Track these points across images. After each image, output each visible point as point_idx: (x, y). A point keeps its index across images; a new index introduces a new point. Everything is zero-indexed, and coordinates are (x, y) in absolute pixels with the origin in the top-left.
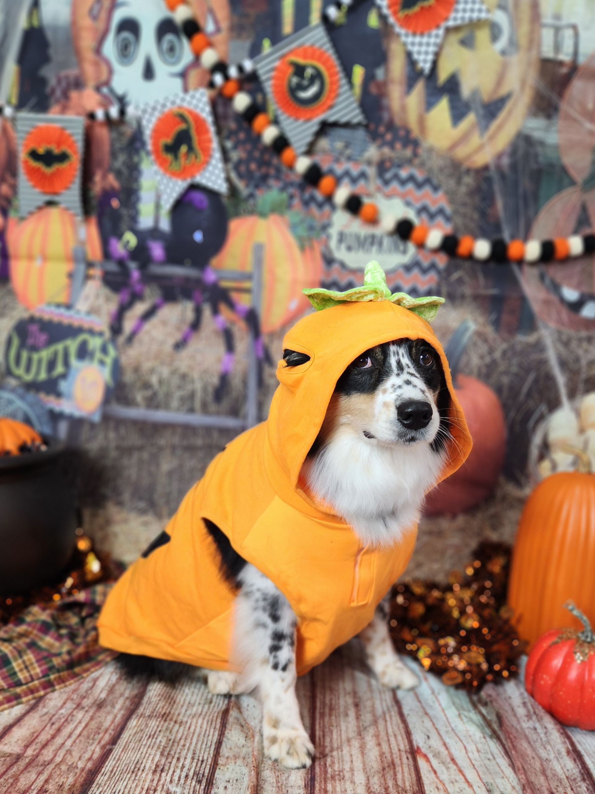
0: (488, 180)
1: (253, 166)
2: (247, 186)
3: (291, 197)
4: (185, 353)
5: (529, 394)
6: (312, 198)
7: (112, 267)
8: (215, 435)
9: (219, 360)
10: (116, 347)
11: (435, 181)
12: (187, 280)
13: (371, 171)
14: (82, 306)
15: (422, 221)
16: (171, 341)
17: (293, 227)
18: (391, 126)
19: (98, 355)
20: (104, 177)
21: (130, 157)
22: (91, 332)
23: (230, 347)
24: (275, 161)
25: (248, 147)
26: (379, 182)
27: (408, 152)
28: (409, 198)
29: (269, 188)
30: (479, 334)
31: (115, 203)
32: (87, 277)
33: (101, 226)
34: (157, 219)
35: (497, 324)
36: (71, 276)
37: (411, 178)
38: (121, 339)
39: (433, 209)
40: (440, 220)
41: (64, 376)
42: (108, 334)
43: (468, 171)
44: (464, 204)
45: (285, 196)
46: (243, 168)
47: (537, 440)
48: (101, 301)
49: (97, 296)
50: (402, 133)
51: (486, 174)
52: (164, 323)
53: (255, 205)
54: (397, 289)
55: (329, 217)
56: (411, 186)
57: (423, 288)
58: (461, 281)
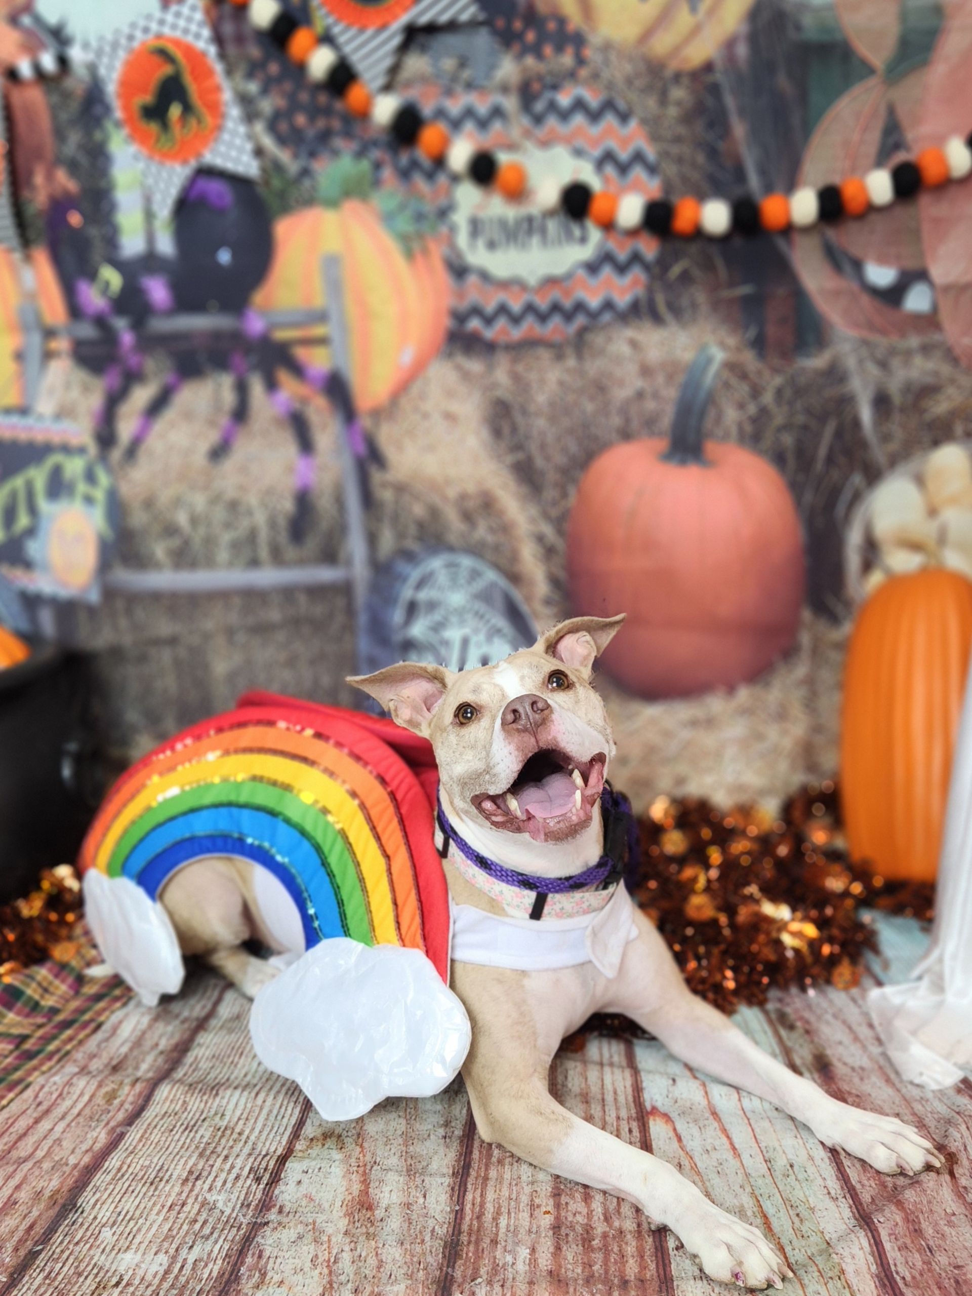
0: (713, 90)
1: (301, 120)
2: (296, 156)
3: (377, 166)
4: (230, 465)
5: (830, 460)
6: (415, 164)
7: (87, 331)
8: (302, 599)
9: (290, 470)
10: (110, 470)
11: (621, 105)
12: (217, 335)
13: (510, 103)
14: (45, 406)
15: (606, 180)
16: (204, 446)
17: (388, 218)
18: (532, 18)
19: (82, 488)
20: (50, 176)
21: (88, 133)
22: (66, 449)
23: (306, 444)
24: (338, 106)
25: (288, 86)
26: (525, 121)
27: (567, 59)
28: (580, 143)
29: (335, 153)
30: (731, 366)
31: (75, 219)
32: (48, 355)
33: (57, 260)
34: (150, 238)
35: (759, 344)
36: (19, 356)
37: (579, 105)
38: (116, 454)
39: (624, 155)
40: (638, 172)
41: (31, 532)
42: (93, 449)
43: (677, 77)
44: (678, 140)
45: (365, 165)
46: (283, 127)
47: (854, 538)
48: (75, 393)
49: (68, 386)
50: (552, 26)
51: (709, 79)
52: (188, 416)
53: (314, 188)
54: (580, 307)
55: (449, 193)
56: (579, 120)
57: (623, 300)
58: (686, 278)
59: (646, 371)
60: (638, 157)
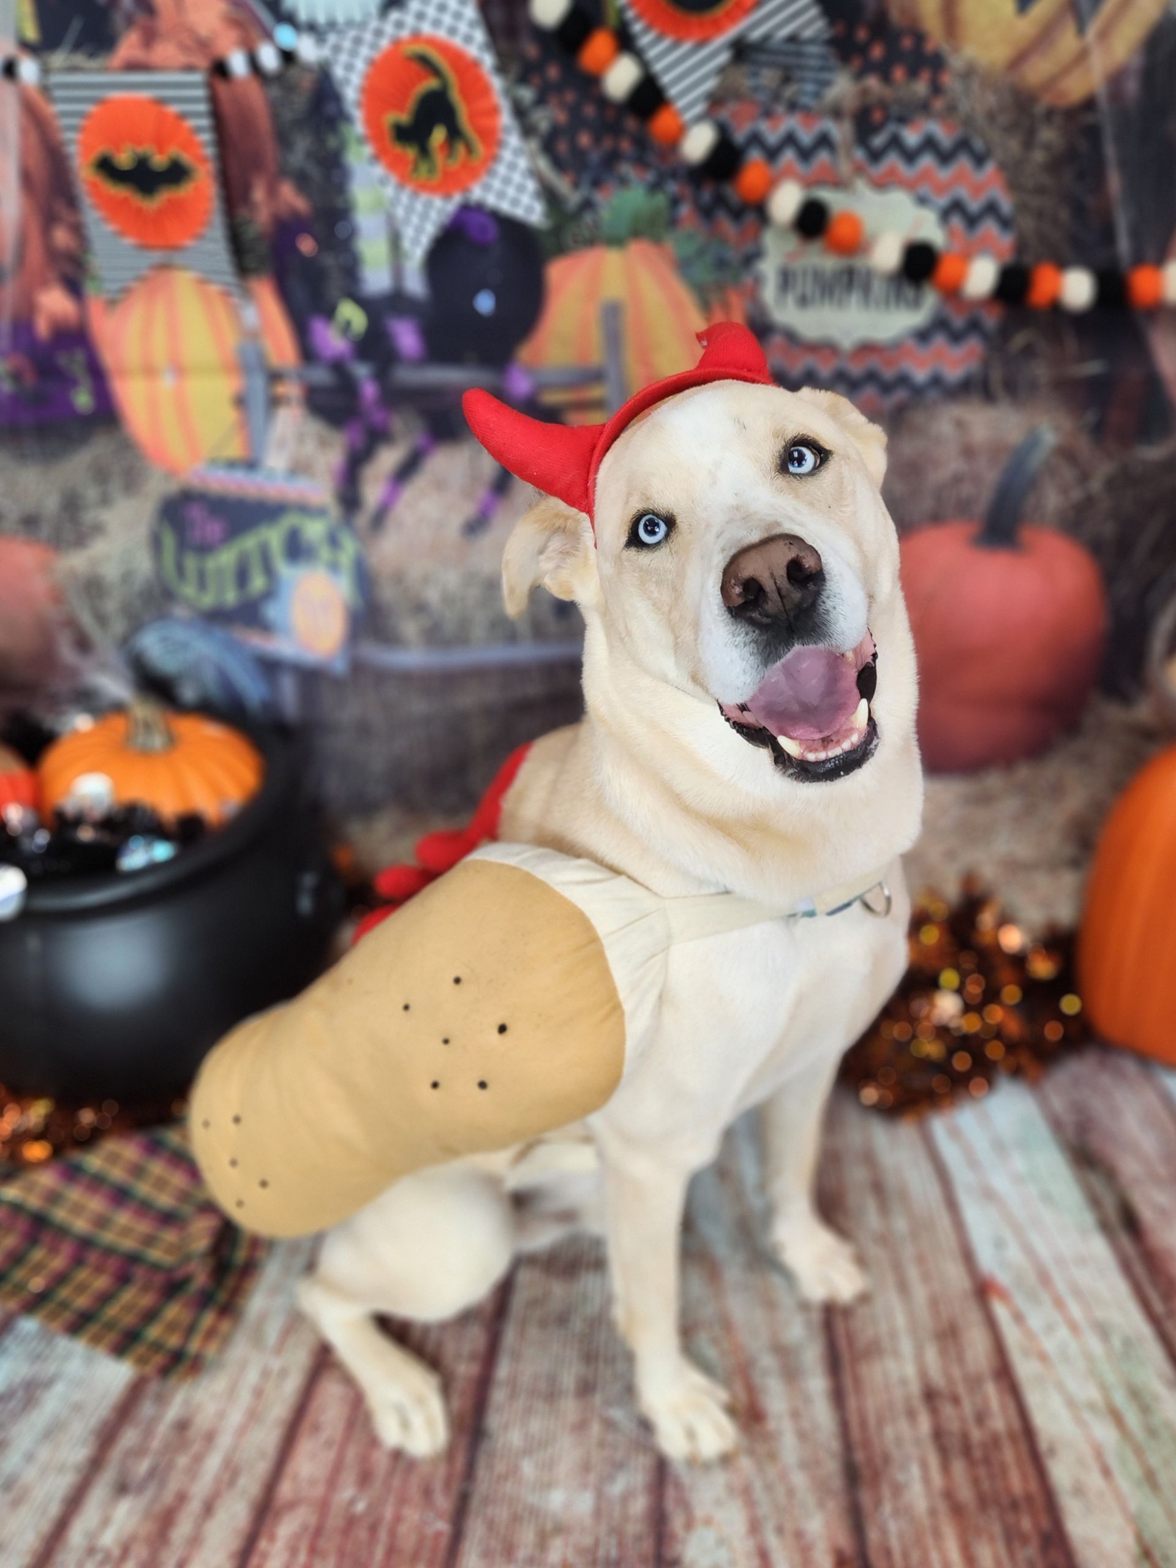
0: (1093, 133)
1: (585, 140)
2: (576, 185)
3: (675, 202)
4: (485, 542)
6: (720, 201)
7: (321, 376)
10: (355, 535)
11: (978, 144)
13: (840, 131)
14: (276, 461)
15: (951, 234)
16: (457, 520)
17: (683, 266)
18: (881, 27)
19: (325, 553)
20: (272, 192)
21: (320, 140)
22: (305, 510)
24: (631, 123)
25: (570, 97)
26: (859, 154)
27: (921, 87)
28: (924, 188)
29: (623, 182)
30: (1066, 453)
31: (306, 245)
32: (274, 402)
33: (285, 294)
34: (397, 272)
35: (1098, 431)
36: (241, 402)
37: (930, 144)
38: (363, 519)
39: (974, 205)
42: (335, 511)
43: (1050, 114)
44: (1040, 190)
46: (562, 147)
48: (310, 448)
49: (301, 439)
50: (907, 43)
51: (1089, 119)
53: (596, 225)
54: (903, 380)
55: (757, 237)
56: (927, 161)
57: (953, 373)
58: (1028, 351)
59: (968, 452)
60: (991, 209)
